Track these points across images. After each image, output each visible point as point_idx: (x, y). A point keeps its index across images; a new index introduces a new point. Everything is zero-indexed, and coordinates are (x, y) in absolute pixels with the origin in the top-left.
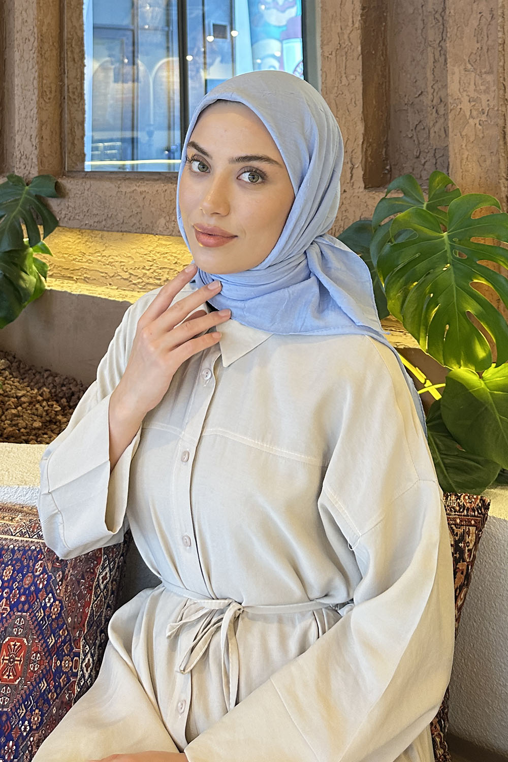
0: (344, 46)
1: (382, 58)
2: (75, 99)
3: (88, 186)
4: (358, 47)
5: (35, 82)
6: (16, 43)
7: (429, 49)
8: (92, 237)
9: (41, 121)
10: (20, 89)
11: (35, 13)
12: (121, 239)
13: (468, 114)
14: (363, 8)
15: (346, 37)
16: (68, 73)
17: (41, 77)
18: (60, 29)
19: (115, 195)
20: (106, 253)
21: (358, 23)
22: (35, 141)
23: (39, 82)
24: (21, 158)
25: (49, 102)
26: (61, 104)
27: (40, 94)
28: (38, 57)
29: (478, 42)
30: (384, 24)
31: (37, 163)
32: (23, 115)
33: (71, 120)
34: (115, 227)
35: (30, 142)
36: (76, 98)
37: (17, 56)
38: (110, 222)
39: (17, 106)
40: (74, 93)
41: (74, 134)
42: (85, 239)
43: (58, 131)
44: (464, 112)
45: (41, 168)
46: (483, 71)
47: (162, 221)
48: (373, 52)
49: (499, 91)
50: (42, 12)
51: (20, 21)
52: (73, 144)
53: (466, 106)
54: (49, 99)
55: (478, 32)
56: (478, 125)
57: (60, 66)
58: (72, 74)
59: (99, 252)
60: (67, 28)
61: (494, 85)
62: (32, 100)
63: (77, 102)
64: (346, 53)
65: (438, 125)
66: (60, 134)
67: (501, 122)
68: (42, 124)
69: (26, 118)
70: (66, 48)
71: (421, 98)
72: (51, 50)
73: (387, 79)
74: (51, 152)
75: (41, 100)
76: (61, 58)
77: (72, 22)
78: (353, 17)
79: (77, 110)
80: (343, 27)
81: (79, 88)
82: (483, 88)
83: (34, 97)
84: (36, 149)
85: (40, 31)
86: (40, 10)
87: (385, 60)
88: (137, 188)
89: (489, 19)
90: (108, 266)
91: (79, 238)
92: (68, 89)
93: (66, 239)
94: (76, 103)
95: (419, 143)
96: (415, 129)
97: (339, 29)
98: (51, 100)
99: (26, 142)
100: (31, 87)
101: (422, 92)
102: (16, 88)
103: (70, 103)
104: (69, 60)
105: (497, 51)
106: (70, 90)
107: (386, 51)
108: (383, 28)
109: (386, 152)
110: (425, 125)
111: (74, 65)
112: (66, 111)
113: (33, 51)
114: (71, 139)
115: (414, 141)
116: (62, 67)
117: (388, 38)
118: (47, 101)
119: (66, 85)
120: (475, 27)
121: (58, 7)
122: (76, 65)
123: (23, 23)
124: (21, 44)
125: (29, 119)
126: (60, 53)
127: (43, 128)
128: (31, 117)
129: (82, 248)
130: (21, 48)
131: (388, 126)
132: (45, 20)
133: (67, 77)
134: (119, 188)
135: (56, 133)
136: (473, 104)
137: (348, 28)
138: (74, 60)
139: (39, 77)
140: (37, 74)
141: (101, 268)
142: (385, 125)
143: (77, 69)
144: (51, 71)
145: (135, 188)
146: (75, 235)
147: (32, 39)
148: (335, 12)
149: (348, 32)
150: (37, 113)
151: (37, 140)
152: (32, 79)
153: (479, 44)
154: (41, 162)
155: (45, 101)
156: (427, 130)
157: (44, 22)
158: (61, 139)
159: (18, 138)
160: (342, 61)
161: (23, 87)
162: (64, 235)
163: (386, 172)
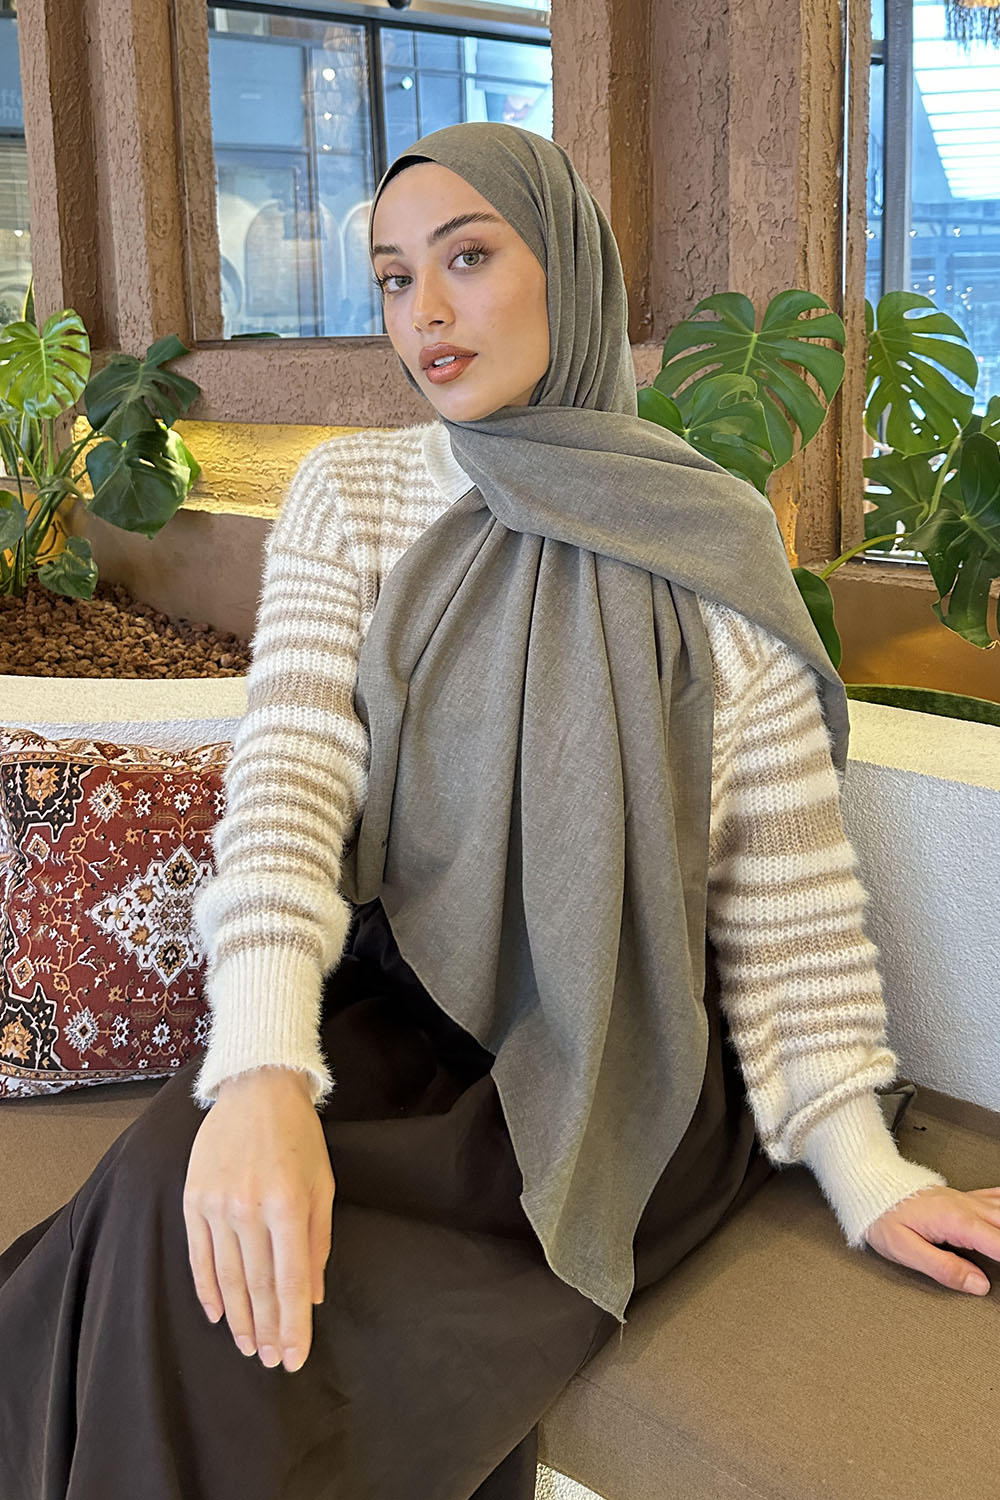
0: (585, 134)
1: (641, 152)
2: (202, 234)
3: (227, 360)
4: (604, 136)
5: (141, 206)
6: (110, 147)
7: (708, 137)
8: (237, 435)
9: (154, 266)
10: (120, 220)
11: (136, 99)
12: (279, 437)
13: (756, 228)
14: (612, 76)
15: (587, 121)
16: (189, 193)
17: (149, 198)
18: (174, 125)
19: (265, 371)
20: (258, 457)
21: (604, 98)
22: (147, 296)
23: (146, 206)
24: (127, 322)
25: (164, 238)
26: (181, 241)
27: (150, 223)
28: (142, 167)
29: (771, 121)
30: (645, 101)
31: (150, 328)
32: (127, 258)
33: (198, 265)
34: (268, 416)
35: (138, 298)
36: (205, 232)
37: (112, 167)
38: (259, 410)
39: (116, 244)
40: (200, 225)
41: (203, 286)
42: (228, 439)
43: (180, 281)
44: (750, 225)
45: (157, 336)
46: (778, 163)
47: (334, 406)
48: (628, 144)
49: (799, 193)
50: (146, 98)
51: (114, 113)
52: (203, 301)
53: (753, 217)
54: (164, 232)
55: (772, 105)
56: (768, 243)
57: (177, 182)
58: (196, 195)
59: (248, 456)
60: (185, 122)
61: (792, 183)
62: (138, 234)
63: (206, 238)
64: (588, 145)
65: (718, 250)
66: (183, 286)
67: (801, 239)
68: (155, 270)
69: (131, 261)
70: (184, 155)
71: (696, 211)
72: (163, 158)
73: (649, 184)
74: (171, 312)
75: (152, 235)
76: (178, 170)
77: (192, 114)
78: (597, 91)
79: (206, 251)
80: (583, 107)
81: (208, 217)
82: (777, 188)
83: (140, 230)
84: (148, 307)
85: (144, 127)
86: (143, 95)
87: (645, 156)
88: (296, 360)
89: (789, 86)
90: (262, 476)
91: (219, 438)
92: (192, 218)
93: (201, 440)
94: (204, 240)
95: (692, 279)
96: (688, 257)
97: (578, 108)
98: (167, 234)
99: (133, 297)
100: (135, 215)
101: (697, 203)
102: (113, 217)
103: (195, 239)
104: (191, 173)
105: (798, 134)
106: (195, 220)
107: (647, 142)
108: (643, 108)
109: (646, 292)
110: (700, 251)
111: (199, 183)
112: (190, 254)
113: (135, 159)
114: (200, 294)
115: (685, 275)
116: (181, 183)
117: (651, 122)
118: (161, 236)
119: (188, 213)
120: (769, 98)
121: (169, 91)
122: (201, 182)
123: (118, 116)
124: (117, 150)
125: (135, 262)
126: (177, 162)
127: (158, 275)
128: (137, 260)
129: (224, 451)
130: (117, 155)
131: (649, 255)
132: (150, 111)
133: (189, 200)
134: (270, 360)
135: (177, 285)
136: (763, 213)
137: (591, 107)
138: (198, 173)
139: (146, 198)
140: (143, 193)
141: (252, 479)
142: (645, 253)
143: (203, 189)
144: (164, 190)
145: (293, 359)
146: (213, 433)
147: (133, 141)
148: (573, 83)
149: (591, 112)
150: (147, 252)
151: (149, 295)
152: (136, 203)
153: (773, 123)
154: (157, 327)
155: (157, 236)
156: (703, 257)
157: (149, 114)
158: (185, 293)
159: (121, 293)
160: (583, 157)
161: (124, 215)
162: (197, 434)
163: (646, 322)
